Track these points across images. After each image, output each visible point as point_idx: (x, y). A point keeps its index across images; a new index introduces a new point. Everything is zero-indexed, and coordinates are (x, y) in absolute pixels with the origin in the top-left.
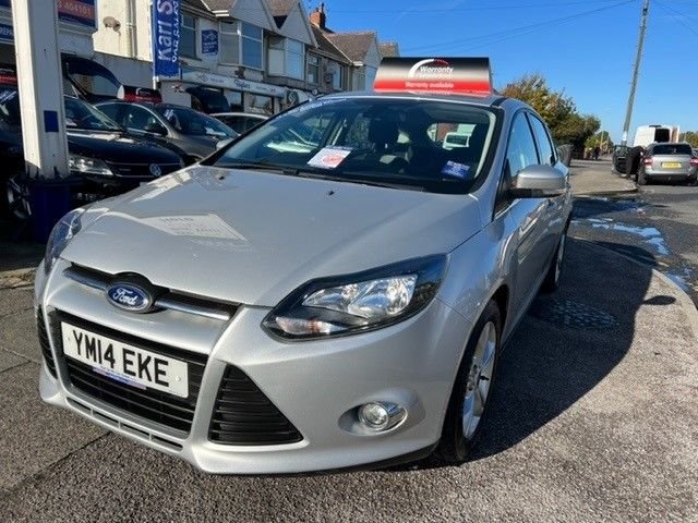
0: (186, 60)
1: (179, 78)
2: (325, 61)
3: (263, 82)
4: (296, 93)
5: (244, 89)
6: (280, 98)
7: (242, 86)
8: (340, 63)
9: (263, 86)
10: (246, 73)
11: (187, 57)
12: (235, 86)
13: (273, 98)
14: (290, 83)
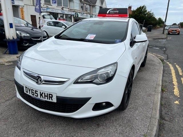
0: (48, 6)
1: (46, 11)
2: (85, 5)
3: (69, 11)
4: (77, 14)
5: (63, 13)
6: (73, 15)
7: (63, 12)
8: (89, 5)
9: (69, 12)
10: (64, 9)
11: (49, 5)
12: (61, 13)
13: (71, 15)
14: (76, 11)
